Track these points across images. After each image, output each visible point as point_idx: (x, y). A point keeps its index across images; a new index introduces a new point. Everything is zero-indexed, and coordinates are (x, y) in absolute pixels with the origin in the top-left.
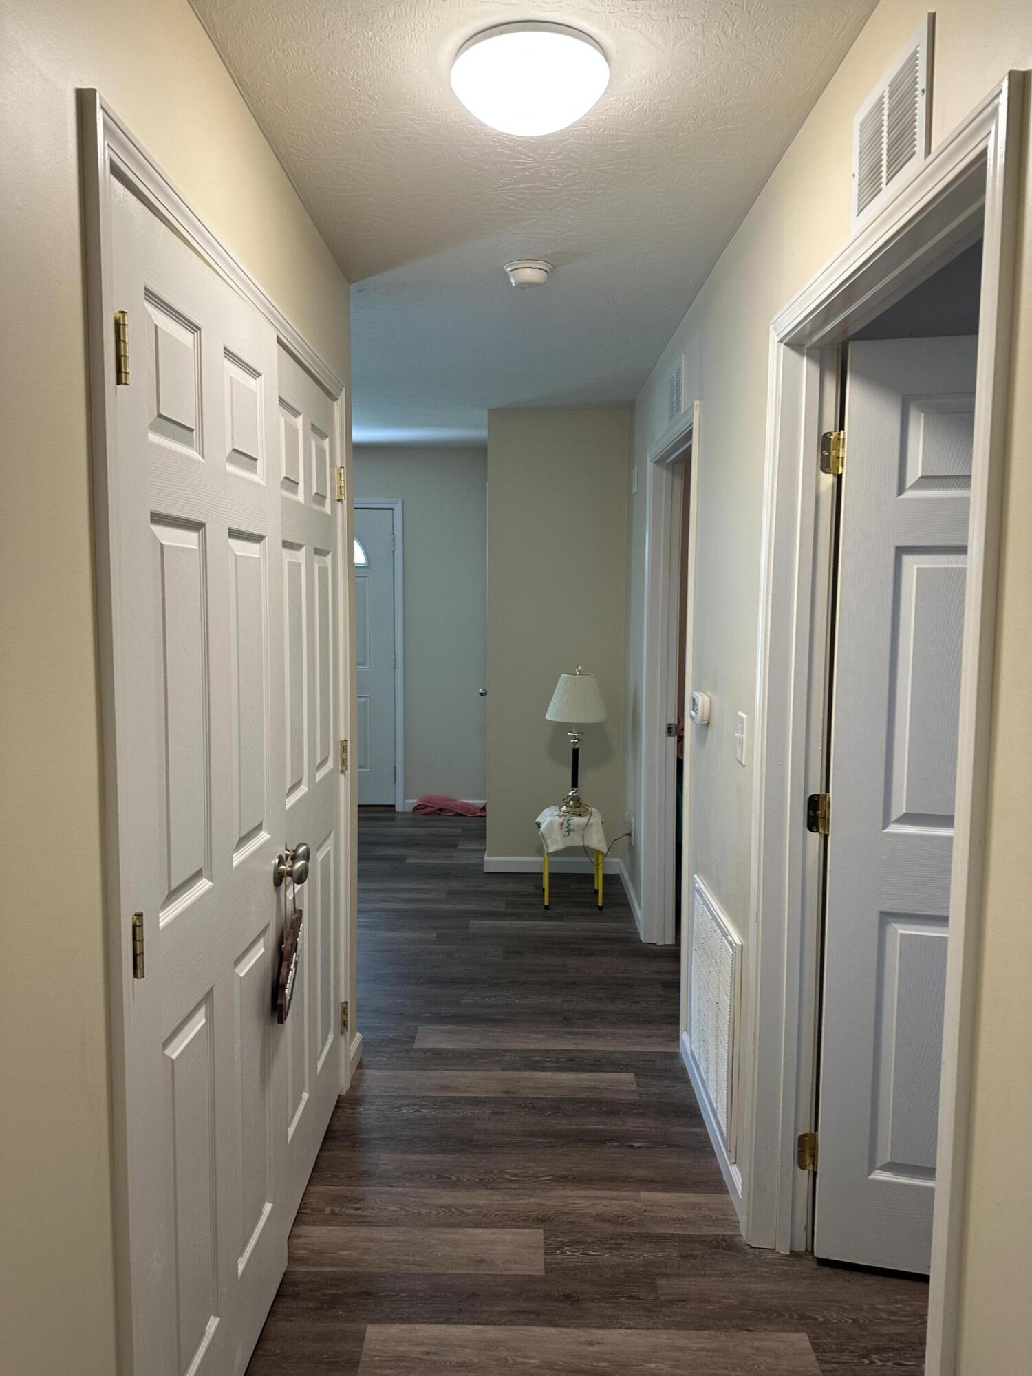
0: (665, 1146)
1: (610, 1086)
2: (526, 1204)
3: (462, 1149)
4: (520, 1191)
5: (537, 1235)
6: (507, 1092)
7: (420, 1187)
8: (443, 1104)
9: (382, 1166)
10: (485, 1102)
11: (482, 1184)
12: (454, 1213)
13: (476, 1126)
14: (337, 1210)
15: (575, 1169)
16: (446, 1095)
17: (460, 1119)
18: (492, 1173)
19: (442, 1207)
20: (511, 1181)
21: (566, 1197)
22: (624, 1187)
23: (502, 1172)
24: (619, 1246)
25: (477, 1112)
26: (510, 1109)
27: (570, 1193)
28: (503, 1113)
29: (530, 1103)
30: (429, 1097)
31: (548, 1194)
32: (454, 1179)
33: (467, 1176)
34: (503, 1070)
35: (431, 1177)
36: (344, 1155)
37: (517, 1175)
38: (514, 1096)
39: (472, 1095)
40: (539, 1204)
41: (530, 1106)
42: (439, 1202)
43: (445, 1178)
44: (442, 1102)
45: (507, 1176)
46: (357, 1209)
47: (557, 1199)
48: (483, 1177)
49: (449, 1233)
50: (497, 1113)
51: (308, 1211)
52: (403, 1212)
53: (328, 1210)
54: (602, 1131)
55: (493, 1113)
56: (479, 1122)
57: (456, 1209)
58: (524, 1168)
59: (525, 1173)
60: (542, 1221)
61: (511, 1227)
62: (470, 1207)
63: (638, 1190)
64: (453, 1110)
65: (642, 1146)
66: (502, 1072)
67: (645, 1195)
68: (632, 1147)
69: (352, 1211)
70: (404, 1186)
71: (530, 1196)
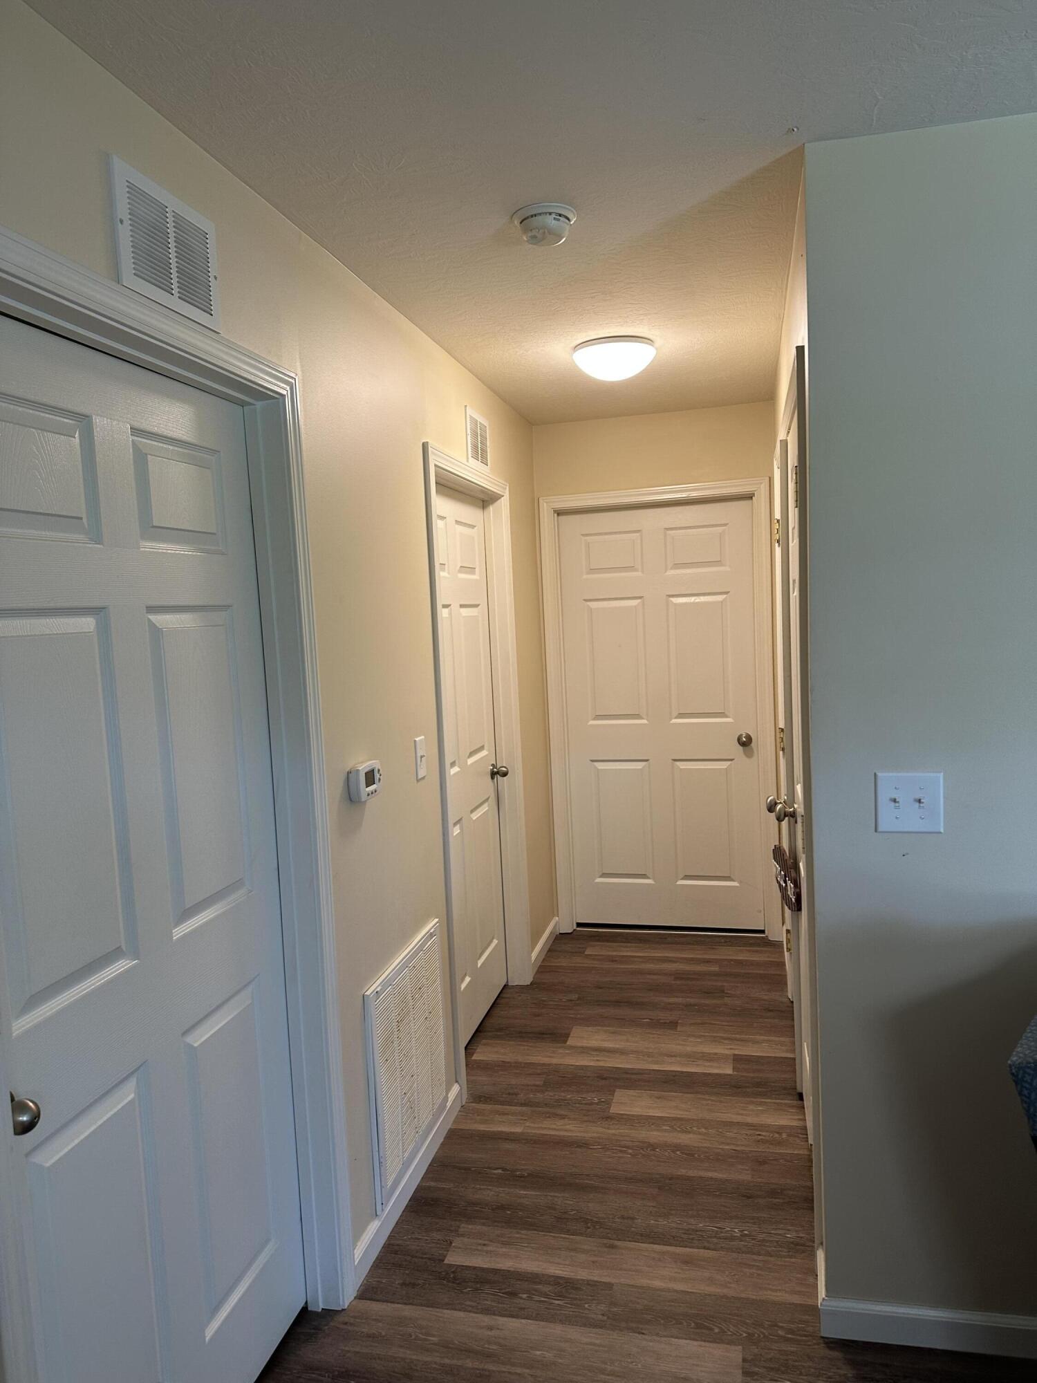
0: (473, 1169)
1: (484, 1245)
2: (618, 1129)
3: (670, 1180)
4: (622, 1139)
5: (614, 1109)
6: (612, 1247)
7: (708, 1148)
8: (691, 1237)
9: (747, 1168)
10: (642, 1235)
11: (653, 1147)
12: (679, 1127)
13: (654, 1204)
14: (777, 1135)
15: (568, 1153)
16: (688, 1250)
17: (672, 1215)
18: (644, 1155)
19: (690, 1132)
20: (628, 1147)
21: (584, 1132)
22: (533, 1136)
23: (633, 1156)
24: (558, 1101)
25: (652, 1222)
26: (614, 1222)
27: (582, 1134)
28: (623, 1217)
29: (589, 1228)
30: (708, 1249)
31: (599, 1135)
32: (678, 1153)
33: (666, 1154)
34: (609, 1286)
35: (699, 1156)
36: (788, 1181)
37: (621, 1151)
38: (605, 1241)
39: (656, 1246)
40: (608, 1129)
41: (589, 1225)
42: (691, 1136)
43: (686, 1154)
44: (693, 1239)
45: (630, 1151)
46: (759, 1135)
47: (593, 1131)
48: (652, 1152)
49: (682, 1115)
50: (628, 1218)
51: (801, 1136)
52: (720, 1130)
53: (784, 1136)
54: (524, 1188)
55: (633, 1219)
56: (651, 1209)
57: (676, 1129)
58: (613, 1157)
59: (614, 1153)
60: (609, 1118)
61: (633, 1116)
62: (665, 1131)
63: (522, 1133)
64: (680, 1226)
65: (495, 1170)
66: (613, 1281)
67: (518, 1130)
68: (504, 1169)
69: (764, 1134)
70: (722, 1149)
71: (614, 1135)
